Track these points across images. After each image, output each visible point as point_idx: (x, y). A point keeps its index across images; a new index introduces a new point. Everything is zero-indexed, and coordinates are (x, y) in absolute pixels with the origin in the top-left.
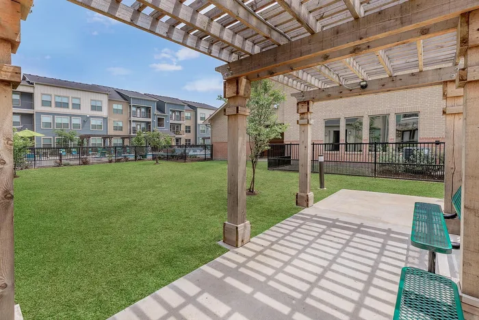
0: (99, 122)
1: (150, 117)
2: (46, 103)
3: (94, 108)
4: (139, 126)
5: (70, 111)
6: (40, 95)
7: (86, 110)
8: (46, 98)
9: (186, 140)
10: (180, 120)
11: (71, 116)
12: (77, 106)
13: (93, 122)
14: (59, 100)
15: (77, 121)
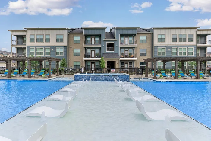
0: (62, 50)
1: (100, 44)
2: (32, 40)
3: (58, 40)
4: (93, 52)
5: (44, 44)
6: (29, 36)
7: (53, 43)
8: (32, 37)
9: (141, 63)
10: (134, 43)
11: (44, 47)
12: (48, 40)
13: (58, 50)
14: (38, 37)
15: (48, 50)
